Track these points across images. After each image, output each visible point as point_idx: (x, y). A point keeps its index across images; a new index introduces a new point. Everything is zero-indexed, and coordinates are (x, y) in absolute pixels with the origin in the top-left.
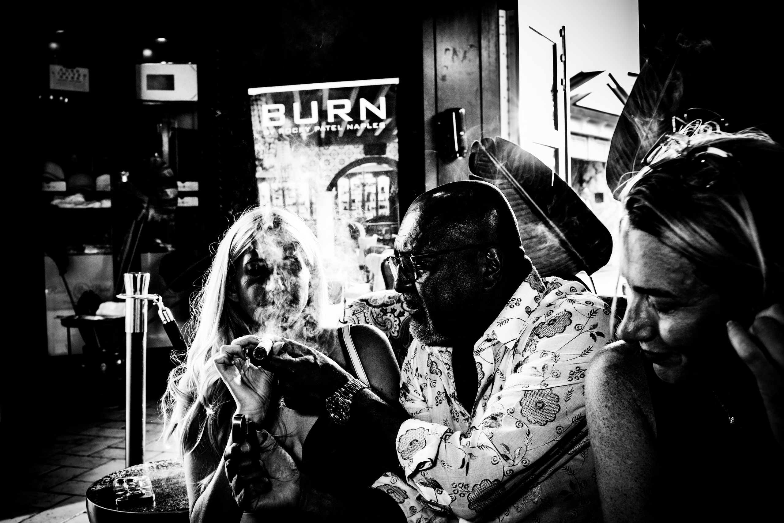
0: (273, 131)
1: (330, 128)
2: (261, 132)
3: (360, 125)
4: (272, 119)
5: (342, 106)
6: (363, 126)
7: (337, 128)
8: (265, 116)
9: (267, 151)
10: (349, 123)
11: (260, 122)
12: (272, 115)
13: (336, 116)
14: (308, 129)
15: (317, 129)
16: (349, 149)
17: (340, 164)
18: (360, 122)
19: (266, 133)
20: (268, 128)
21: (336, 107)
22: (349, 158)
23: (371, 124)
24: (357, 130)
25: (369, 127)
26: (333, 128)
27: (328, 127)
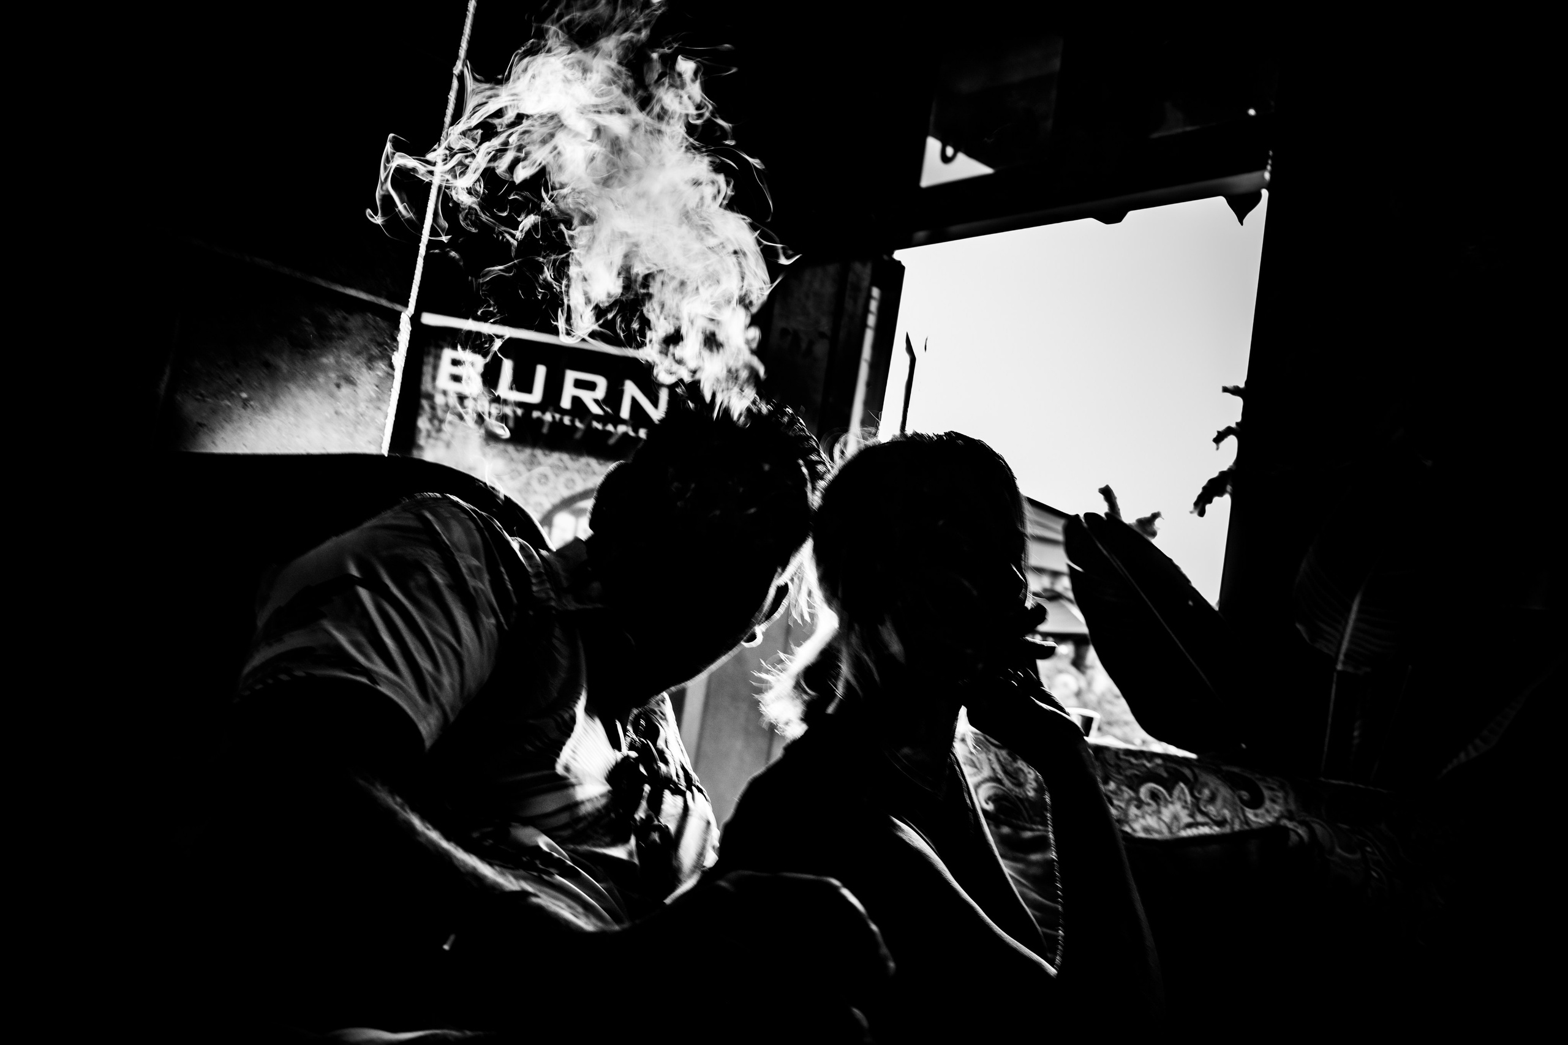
0: (453, 401)
1: (561, 420)
2: (430, 397)
3: (615, 427)
4: (457, 379)
5: (591, 386)
6: (622, 429)
7: (572, 421)
8: (445, 368)
9: (434, 434)
10: (597, 418)
11: (434, 378)
12: (457, 370)
13: (576, 400)
14: (519, 412)
15: (536, 414)
16: (588, 465)
17: (567, 487)
18: (617, 421)
19: (439, 400)
20: (445, 393)
21: (579, 384)
22: (584, 480)
23: (636, 431)
24: (610, 434)
25: (632, 434)
26: (567, 420)
27: (557, 416)
